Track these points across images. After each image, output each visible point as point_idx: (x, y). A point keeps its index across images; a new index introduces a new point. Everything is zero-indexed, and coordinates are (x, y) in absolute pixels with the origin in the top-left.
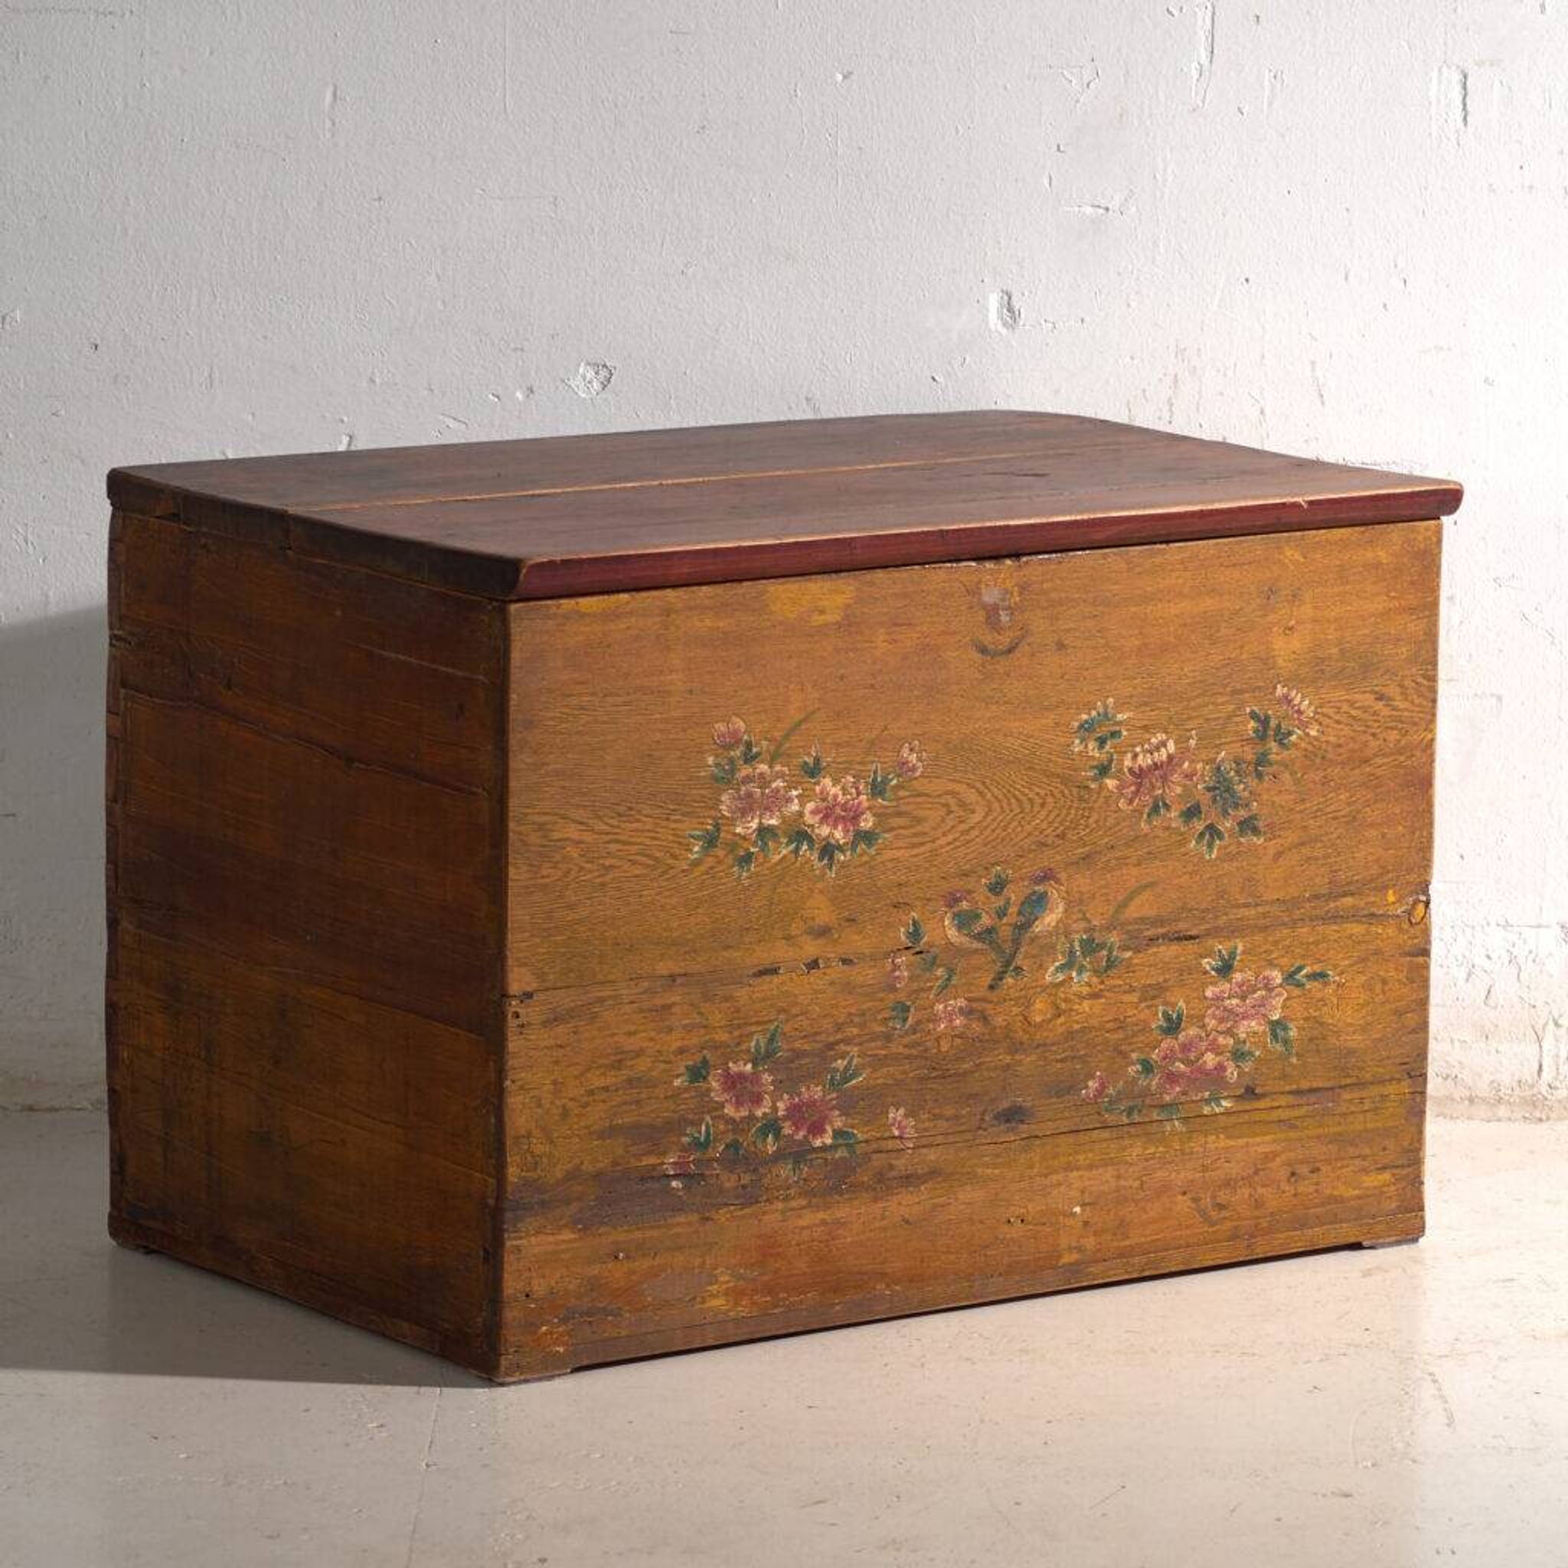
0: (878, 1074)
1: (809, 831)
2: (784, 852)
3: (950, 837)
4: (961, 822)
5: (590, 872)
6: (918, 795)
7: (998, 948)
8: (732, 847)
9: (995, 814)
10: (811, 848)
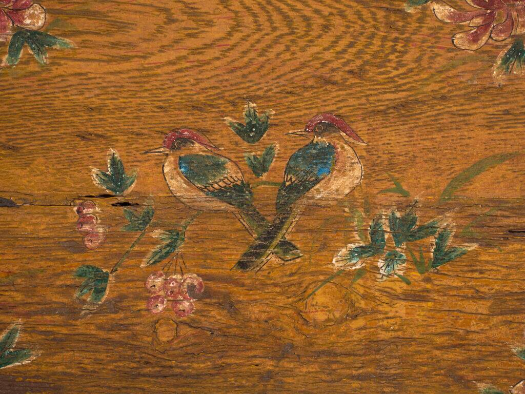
0: (56, 359)
3: (172, 55)
4: (189, 35)
7: (255, 216)
9: (246, 31)
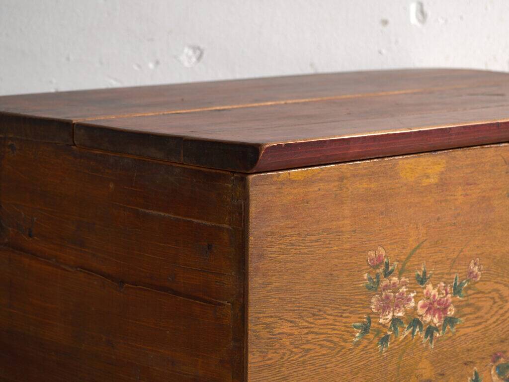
1: (420, 319)
2: (406, 333)
4: (501, 308)
5: (296, 354)
6: (478, 293)
8: (379, 331)
10: (421, 330)
